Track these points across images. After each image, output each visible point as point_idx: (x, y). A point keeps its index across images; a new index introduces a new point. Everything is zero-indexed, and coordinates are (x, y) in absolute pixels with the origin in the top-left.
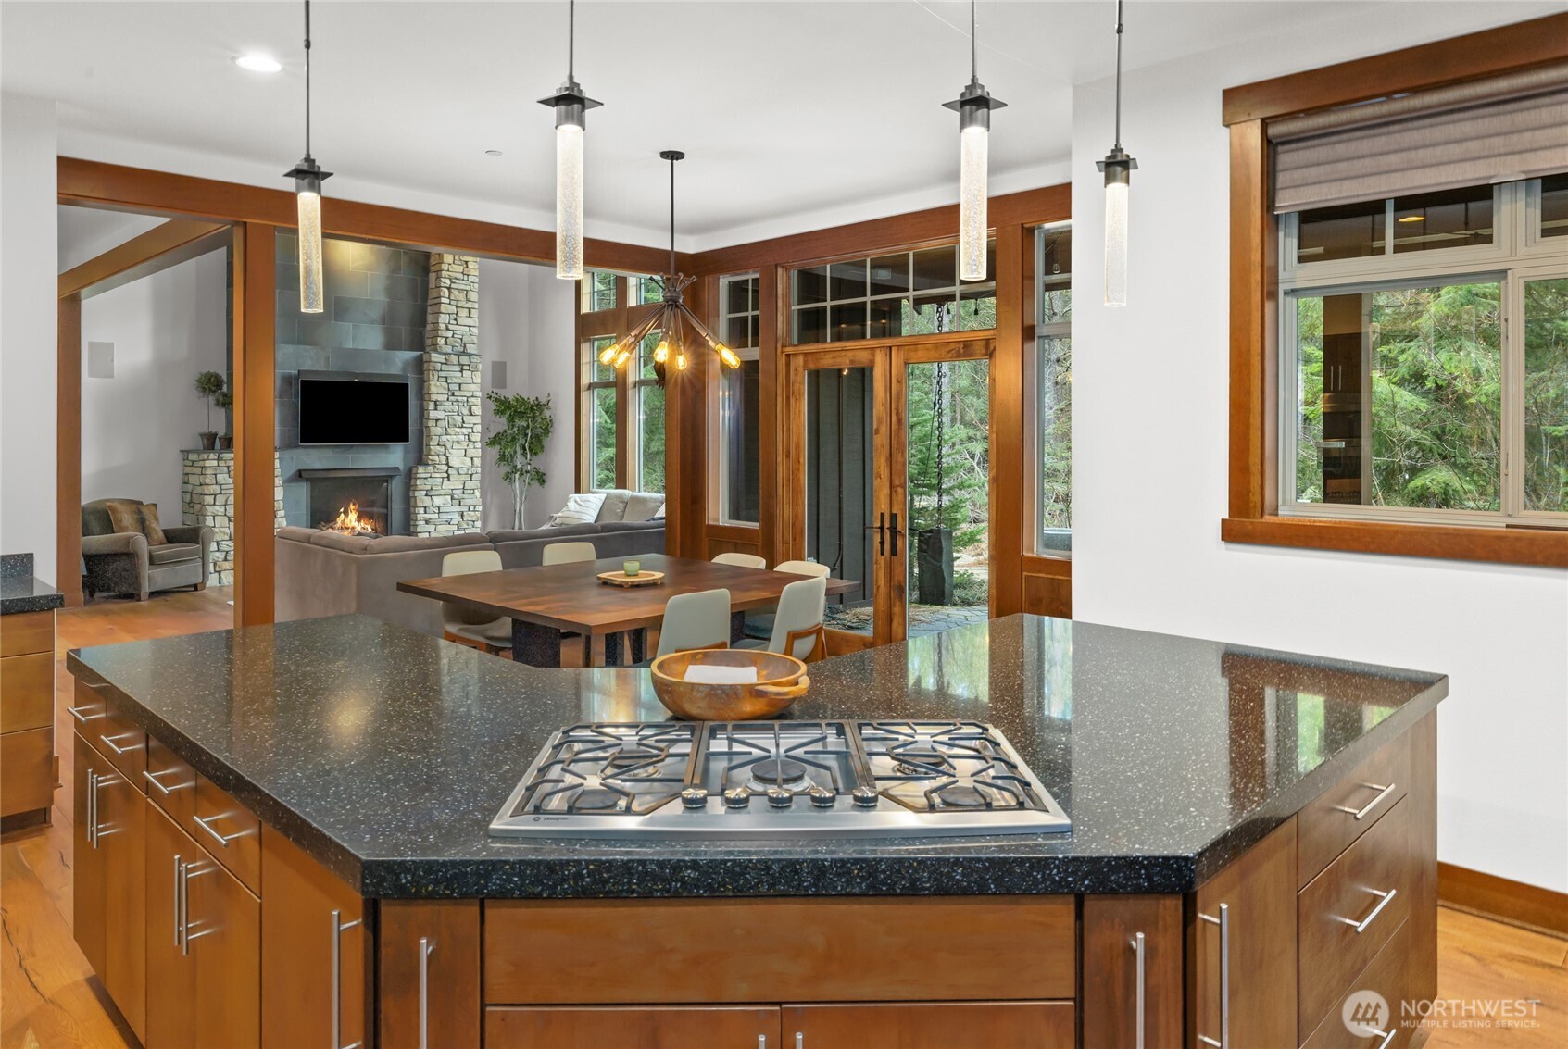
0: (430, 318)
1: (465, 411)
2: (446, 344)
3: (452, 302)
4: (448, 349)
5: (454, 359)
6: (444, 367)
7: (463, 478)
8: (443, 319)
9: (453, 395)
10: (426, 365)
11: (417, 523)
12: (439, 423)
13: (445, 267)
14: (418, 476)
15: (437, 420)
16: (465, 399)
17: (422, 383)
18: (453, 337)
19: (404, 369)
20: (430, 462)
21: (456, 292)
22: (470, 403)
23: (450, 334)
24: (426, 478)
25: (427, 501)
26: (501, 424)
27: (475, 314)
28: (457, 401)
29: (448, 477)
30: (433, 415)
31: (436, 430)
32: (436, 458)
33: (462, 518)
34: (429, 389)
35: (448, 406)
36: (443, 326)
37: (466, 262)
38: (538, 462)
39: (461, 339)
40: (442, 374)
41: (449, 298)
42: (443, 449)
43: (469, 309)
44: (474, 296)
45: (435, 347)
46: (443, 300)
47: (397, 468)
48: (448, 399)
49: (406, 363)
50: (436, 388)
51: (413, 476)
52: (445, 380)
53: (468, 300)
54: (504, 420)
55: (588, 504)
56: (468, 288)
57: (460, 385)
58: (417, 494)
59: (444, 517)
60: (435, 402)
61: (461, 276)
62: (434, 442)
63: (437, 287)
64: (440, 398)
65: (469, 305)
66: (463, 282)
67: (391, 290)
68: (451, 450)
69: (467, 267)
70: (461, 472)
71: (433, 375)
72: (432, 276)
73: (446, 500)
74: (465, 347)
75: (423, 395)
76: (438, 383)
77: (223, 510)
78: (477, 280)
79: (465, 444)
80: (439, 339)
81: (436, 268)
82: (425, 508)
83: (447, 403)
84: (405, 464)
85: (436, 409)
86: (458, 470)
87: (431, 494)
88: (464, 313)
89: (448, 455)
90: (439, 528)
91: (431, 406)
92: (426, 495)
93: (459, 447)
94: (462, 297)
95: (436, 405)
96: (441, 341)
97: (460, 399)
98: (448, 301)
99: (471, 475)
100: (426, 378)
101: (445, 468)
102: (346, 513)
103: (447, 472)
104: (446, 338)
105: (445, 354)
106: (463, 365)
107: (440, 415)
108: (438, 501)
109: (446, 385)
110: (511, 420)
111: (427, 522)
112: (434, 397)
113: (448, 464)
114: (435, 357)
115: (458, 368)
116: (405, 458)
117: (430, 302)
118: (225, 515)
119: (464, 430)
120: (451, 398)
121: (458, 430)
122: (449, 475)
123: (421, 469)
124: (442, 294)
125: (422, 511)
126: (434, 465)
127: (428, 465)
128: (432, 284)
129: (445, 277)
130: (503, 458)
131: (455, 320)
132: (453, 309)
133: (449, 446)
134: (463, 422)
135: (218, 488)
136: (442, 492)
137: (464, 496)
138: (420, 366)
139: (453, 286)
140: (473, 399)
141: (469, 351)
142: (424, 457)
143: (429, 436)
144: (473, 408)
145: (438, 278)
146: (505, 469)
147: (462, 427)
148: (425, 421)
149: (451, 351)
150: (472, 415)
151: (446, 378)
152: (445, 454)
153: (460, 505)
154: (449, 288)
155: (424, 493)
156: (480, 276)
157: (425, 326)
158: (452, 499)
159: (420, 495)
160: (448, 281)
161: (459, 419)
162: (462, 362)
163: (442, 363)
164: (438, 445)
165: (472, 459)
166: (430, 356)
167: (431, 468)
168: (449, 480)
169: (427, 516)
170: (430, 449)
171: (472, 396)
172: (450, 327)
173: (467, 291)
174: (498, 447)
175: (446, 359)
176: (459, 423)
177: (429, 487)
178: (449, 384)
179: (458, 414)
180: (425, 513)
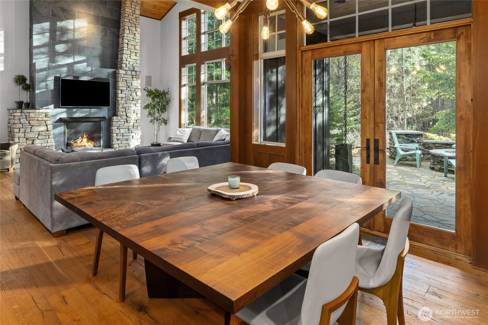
0: (119, 56)
1: (134, 94)
2: (126, 67)
3: (129, 50)
4: (127, 69)
5: (129, 72)
6: (125, 76)
8: (124, 56)
9: (129, 87)
10: (117, 75)
11: (114, 140)
12: (123, 99)
13: (125, 35)
14: (114, 120)
15: (122, 98)
16: (134, 89)
17: (116, 82)
18: (129, 64)
19: (108, 76)
20: (119, 115)
21: (130, 46)
22: (136, 91)
23: (128, 63)
24: (117, 121)
25: (118, 131)
26: (149, 100)
27: (138, 55)
28: (131, 90)
29: (127, 121)
30: (120, 95)
31: (121, 102)
32: (121, 113)
34: (118, 85)
35: (126, 92)
36: (124, 59)
37: (135, 34)
38: (164, 116)
39: (133, 65)
40: (124, 79)
41: (127, 48)
42: (125, 110)
43: (136, 53)
44: (138, 48)
45: (121, 68)
46: (125, 48)
47: (105, 117)
48: (127, 89)
49: (109, 74)
50: (121, 84)
51: (112, 121)
53: (135, 49)
54: (150, 99)
55: (185, 132)
56: (135, 44)
57: (132, 83)
58: (113, 128)
59: (125, 137)
60: (121, 90)
61: (132, 39)
62: (121, 106)
63: (122, 43)
64: (123, 88)
65: (136, 51)
66: (134, 42)
67: (103, 44)
68: (128, 110)
69: (135, 36)
71: (120, 79)
72: (121, 39)
73: (126, 131)
74: (134, 68)
75: (116, 87)
76: (122, 83)
78: (139, 41)
79: (134, 108)
80: (123, 64)
81: (122, 36)
82: (117, 134)
83: (126, 91)
84: (108, 116)
85: (122, 93)
87: (119, 128)
88: (134, 54)
89: (127, 112)
90: (123, 142)
91: (119, 92)
92: (117, 129)
93: (131, 109)
94: (133, 47)
95: (122, 91)
96: (124, 65)
97: (132, 89)
98: (127, 49)
99: (137, 120)
100: (117, 81)
101: (126, 117)
102: (82, 137)
103: (126, 119)
104: (126, 64)
105: (126, 70)
106: (133, 75)
107: (123, 96)
108: (122, 131)
109: (126, 83)
110: (153, 99)
111: (118, 140)
112: (121, 88)
113: (126, 116)
114: (121, 71)
115: (131, 77)
116: (108, 114)
117: (119, 50)
121: (131, 102)
123: (115, 118)
124: (124, 46)
125: (115, 135)
126: (121, 116)
127: (118, 116)
128: (120, 43)
129: (126, 39)
130: (150, 113)
131: (130, 57)
132: (129, 52)
133: (127, 108)
134: (133, 99)
135: (21, 125)
136: (124, 127)
137: (134, 129)
138: (115, 75)
139: (129, 43)
141: (136, 70)
142: (117, 113)
143: (118, 104)
144: (137, 93)
145: (123, 39)
146: (151, 118)
147: (133, 101)
148: (117, 98)
149: (128, 70)
150: (137, 96)
151: (126, 80)
152: (125, 112)
154: (127, 44)
155: (116, 127)
156: (140, 40)
157: (118, 60)
158: (128, 130)
159: (114, 128)
160: (127, 41)
162: (132, 74)
163: (124, 74)
164: (122, 108)
165: (137, 114)
166: (119, 71)
167: (119, 117)
168: (127, 123)
169: (118, 137)
170: (119, 110)
171: (137, 88)
172: (128, 60)
173: (135, 45)
174: (148, 109)
175: (126, 73)
176: (132, 99)
177: (118, 125)
178: (127, 83)
179: (131, 96)
180: (117, 136)
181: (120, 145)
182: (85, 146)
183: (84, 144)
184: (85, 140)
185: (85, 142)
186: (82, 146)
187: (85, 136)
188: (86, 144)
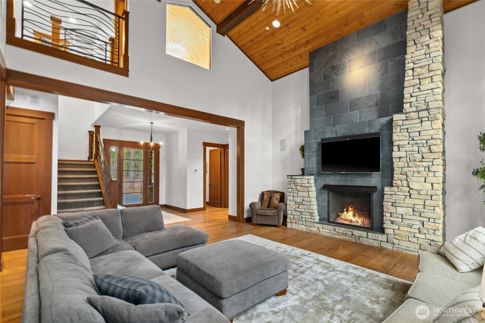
1: (425, 150)
5: (414, 115)
6: (405, 122)
7: (423, 197)
9: (413, 140)
12: (402, 159)
14: (385, 192)
15: (400, 158)
16: (425, 142)
18: (417, 100)
19: (381, 129)
20: (395, 185)
22: (429, 144)
24: (392, 195)
25: (392, 209)
28: (417, 144)
29: (410, 196)
31: (398, 164)
32: (399, 183)
33: (423, 226)
34: (393, 138)
35: (409, 148)
39: (425, 100)
40: (403, 127)
42: (405, 177)
47: (376, 187)
48: (409, 143)
50: (397, 137)
52: (406, 130)
53: (430, 71)
56: (430, 62)
57: (420, 132)
59: (406, 222)
60: (398, 146)
62: (398, 172)
64: (401, 143)
68: (411, 178)
70: (421, 192)
71: (396, 129)
73: (408, 211)
76: (400, 134)
77: (292, 198)
79: (425, 173)
83: (408, 146)
85: (399, 151)
86: (419, 192)
87: (395, 205)
89: (408, 180)
90: (401, 228)
91: (395, 149)
92: (392, 205)
93: (419, 175)
95: (399, 148)
96: (406, 106)
97: (419, 142)
99: (432, 196)
101: (408, 189)
102: (347, 211)
103: (409, 192)
106: (422, 118)
107: (402, 154)
108: (400, 210)
111: (392, 223)
113: (409, 186)
114: (397, 117)
115: (419, 121)
116: (382, 182)
118: (294, 201)
119: (424, 164)
120: (412, 142)
121: (418, 163)
122: (410, 194)
125: (388, 215)
126: (398, 187)
129: (409, 63)
131: (419, 88)
132: (416, 82)
133: (409, 174)
134: (423, 158)
135: (291, 189)
136: (405, 205)
137: (424, 210)
140: (432, 141)
141: (431, 107)
142: (393, 181)
143: (394, 168)
144: (432, 147)
147: (422, 161)
148: (393, 158)
152: (407, 180)
153: (420, 216)
154: (413, 69)
155: (391, 204)
158: (413, 211)
160: (411, 65)
161: (419, 156)
162: (420, 116)
164: (401, 174)
165: (432, 184)
167: (395, 189)
168: (411, 198)
169: (392, 219)
171: (431, 139)
175: (406, 117)
176: (419, 159)
177: (394, 201)
178: (409, 133)
179: (419, 153)
180: (391, 217)
181: (397, 232)
182: (351, 221)
183: (349, 218)
184: (351, 213)
185: (351, 216)
186: (348, 220)
187: (350, 209)
188: (352, 218)
